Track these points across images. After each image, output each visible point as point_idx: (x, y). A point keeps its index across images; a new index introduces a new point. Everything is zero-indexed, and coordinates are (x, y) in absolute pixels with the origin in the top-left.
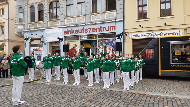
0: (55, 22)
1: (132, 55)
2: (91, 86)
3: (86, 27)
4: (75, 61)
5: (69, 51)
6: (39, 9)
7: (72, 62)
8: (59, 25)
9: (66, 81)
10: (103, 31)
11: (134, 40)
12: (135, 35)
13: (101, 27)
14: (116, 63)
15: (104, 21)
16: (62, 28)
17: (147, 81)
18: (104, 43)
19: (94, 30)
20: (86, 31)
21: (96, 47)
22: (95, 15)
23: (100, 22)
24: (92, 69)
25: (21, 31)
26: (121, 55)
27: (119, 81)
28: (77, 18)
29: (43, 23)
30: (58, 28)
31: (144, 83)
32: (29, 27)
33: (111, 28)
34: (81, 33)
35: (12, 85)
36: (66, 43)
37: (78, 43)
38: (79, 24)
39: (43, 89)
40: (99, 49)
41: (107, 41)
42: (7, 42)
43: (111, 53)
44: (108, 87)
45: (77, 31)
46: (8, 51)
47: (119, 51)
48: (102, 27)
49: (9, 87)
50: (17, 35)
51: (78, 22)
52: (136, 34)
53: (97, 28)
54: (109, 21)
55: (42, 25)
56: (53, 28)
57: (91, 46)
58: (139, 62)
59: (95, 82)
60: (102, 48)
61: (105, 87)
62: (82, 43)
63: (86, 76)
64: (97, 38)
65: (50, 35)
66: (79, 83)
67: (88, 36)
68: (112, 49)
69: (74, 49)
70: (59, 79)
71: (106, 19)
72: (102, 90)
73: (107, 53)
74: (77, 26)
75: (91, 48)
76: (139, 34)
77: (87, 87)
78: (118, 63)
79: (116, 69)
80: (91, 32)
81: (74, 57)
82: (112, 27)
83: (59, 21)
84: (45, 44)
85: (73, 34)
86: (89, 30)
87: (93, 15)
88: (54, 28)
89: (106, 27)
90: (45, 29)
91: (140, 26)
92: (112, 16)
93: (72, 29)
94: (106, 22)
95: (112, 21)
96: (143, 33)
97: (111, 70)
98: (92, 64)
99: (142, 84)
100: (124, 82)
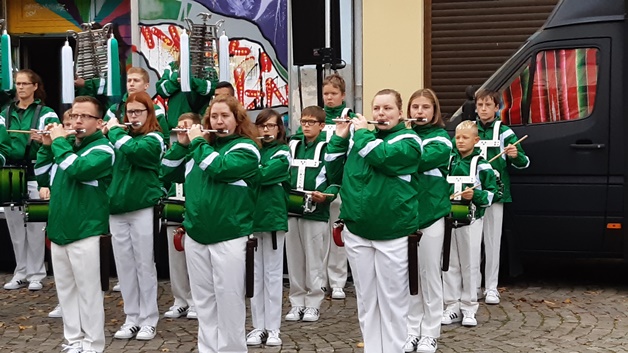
1: (423, 100)
14: (301, 165)
17: (542, 308)
21: (120, 26)
24: (94, 223)
27: (322, 319)
31: (516, 323)
40: (144, 48)
43: (252, 84)
58: (484, 154)
59: (124, 332)
60: (176, 43)
68: (255, 49)
73: (218, 85)
99: (502, 331)
100: (365, 319)
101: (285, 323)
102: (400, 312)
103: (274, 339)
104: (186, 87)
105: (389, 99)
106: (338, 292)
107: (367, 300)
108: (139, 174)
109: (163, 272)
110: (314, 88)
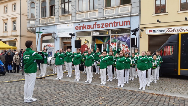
0: (67, 18)
1: (148, 52)
2: (104, 84)
3: (98, 23)
4: (87, 58)
5: (80, 48)
6: (51, 4)
7: (83, 58)
8: (71, 21)
9: (78, 78)
10: (117, 26)
11: (150, 36)
12: (151, 31)
13: (114, 22)
14: (132, 60)
15: (117, 16)
16: (74, 23)
17: (165, 81)
18: (117, 39)
19: (107, 25)
20: (99, 27)
21: (109, 43)
22: (108, 9)
23: (114, 17)
24: (106, 67)
25: (33, 27)
26: (136, 51)
28: (89, 13)
29: (54, 18)
30: (70, 23)
31: (161, 83)
32: (40, 22)
33: (126, 23)
34: (93, 28)
35: (24, 80)
36: (78, 39)
37: (90, 39)
38: (91, 19)
39: (55, 86)
40: (112, 45)
41: (120, 37)
42: (19, 37)
44: (123, 86)
45: (89, 27)
46: (20, 47)
47: (134, 48)
48: (116, 22)
49: (21, 83)
50: (29, 31)
51: (90, 17)
52: (153, 29)
53: (110, 24)
54: (124, 16)
55: (54, 20)
56: (64, 24)
57: (104, 42)
58: (157, 59)
59: (108, 80)
60: (116, 45)
61: (119, 86)
62: (94, 39)
63: (98, 74)
64: (110, 34)
65: (61, 31)
66: (91, 80)
67: (100, 31)
68: (126, 45)
69: (86, 45)
70: (70, 76)
71: (120, 14)
72: (116, 89)
73: (121, 50)
74: (89, 21)
75: (103, 45)
76: (156, 29)
77: (99, 85)
78: (134, 60)
79: (131, 66)
80: (104, 27)
81: (86, 54)
82: (126, 21)
83: (71, 16)
84: (57, 40)
85: (85, 30)
86: (101, 26)
87: (107, 10)
88: (66, 23)
89: (120, 22)
90: (56, 25)
91: (158, 21)
92: (127, 10)
93: (84, 24)
94: (120, 16)
95: (127, 15)
96: (161, 29)
97: (126, 68)
98: (105, 61)
99: (159, 83)
100: (140, 81)
101: (129, 81)
102: (145, 80)
103: (128, 83)
104: (117, 50)
105: (144, 52)
106: (136, 77)
107: (140, 78)
108: (110, 61)
109: (113, 73)
110: (133, 50)
